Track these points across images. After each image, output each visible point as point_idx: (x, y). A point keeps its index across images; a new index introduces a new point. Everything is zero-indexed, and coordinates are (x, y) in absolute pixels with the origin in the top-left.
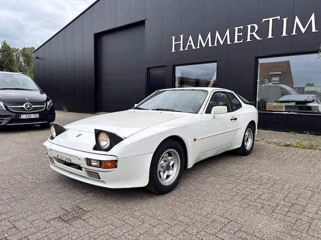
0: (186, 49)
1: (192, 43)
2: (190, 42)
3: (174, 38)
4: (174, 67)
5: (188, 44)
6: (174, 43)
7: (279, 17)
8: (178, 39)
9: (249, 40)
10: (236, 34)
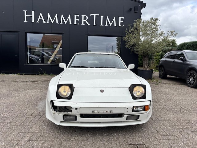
0: (38, 22)
1: (43, 19)
2: (41, 17)
3: (25, 11)
4: (26, 33)
5: (39, 18)
6: (25, 15)
7: (99, 15)
8: (29, 13)
9: (83, 24)
10: (75, 19)
